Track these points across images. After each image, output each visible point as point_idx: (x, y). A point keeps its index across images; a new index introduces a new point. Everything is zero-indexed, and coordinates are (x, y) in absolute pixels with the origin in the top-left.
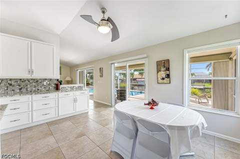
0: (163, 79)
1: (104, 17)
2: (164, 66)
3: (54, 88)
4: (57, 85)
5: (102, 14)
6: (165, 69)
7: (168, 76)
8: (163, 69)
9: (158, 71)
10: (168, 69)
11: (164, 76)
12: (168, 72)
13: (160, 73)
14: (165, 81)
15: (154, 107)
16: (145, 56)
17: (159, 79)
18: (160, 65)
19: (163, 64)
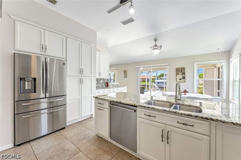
0: (180, 79)
1: (156, 44)
2: (181, 71)
3: (105, 85)
4: (107, 83)
5: (155, 42)
6: (182, 73)
7: (184, 78)
8: (180, 73)
9: (177, 74)
10: (184, 74)
11: (181, 78)
12: (184, 75)
13: (178, 76)
14: (182, 81)
15: (186, 93)
16: (168, 64)
17: (178, 79)
18: (178, 71)
19: (181, 70)
